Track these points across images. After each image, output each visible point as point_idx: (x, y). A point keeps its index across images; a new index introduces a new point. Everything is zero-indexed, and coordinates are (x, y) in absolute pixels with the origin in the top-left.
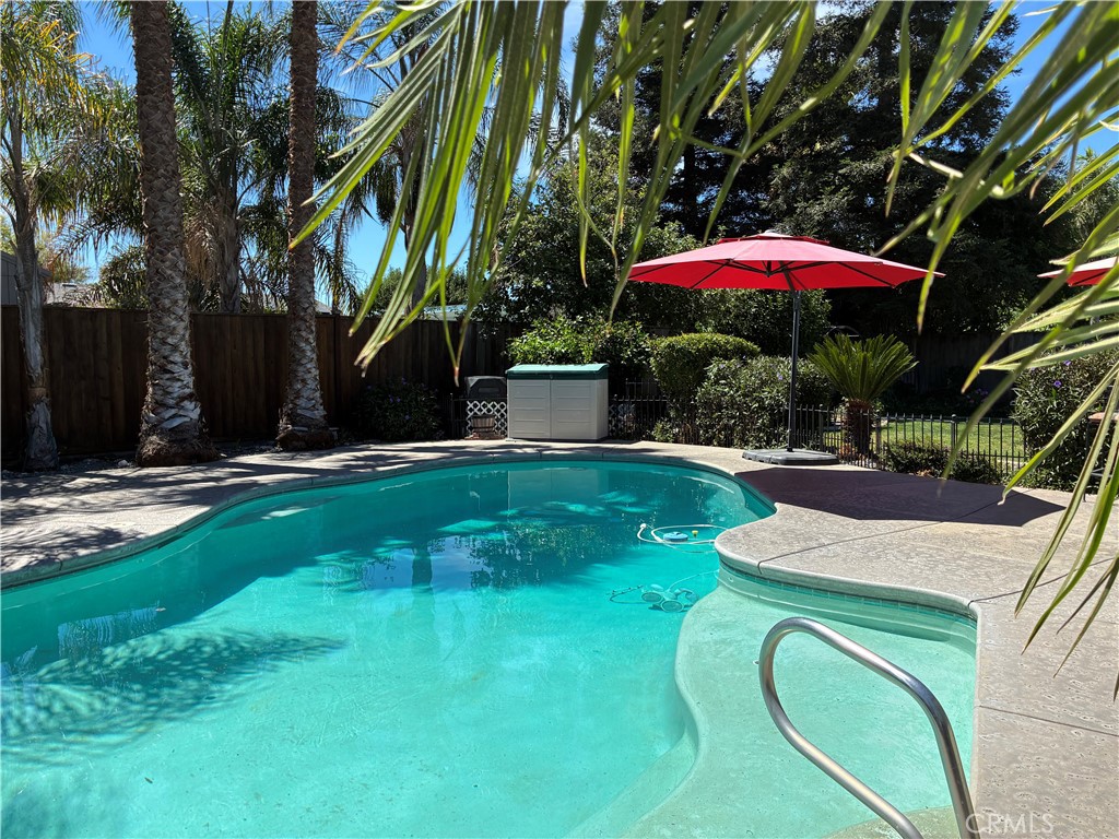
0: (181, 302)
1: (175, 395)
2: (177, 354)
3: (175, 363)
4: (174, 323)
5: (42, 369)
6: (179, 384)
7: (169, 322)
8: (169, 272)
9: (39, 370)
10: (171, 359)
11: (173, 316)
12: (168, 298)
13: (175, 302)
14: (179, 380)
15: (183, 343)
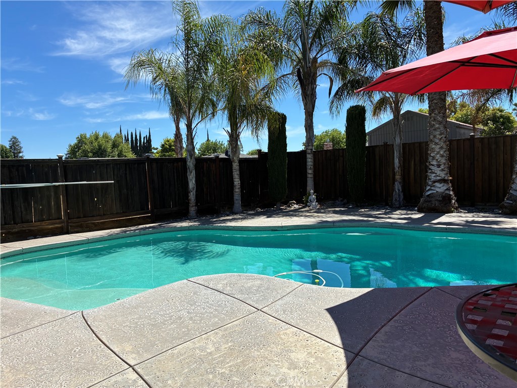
0: (438, 136)
1: (432, 180)
2: (435, 161)
3: (433, 165)
4: (433, 146)
5: (398, 168)
6: (434, 175)
7: (432, 146)
8: (433, 123)
9: (397, 169)
10: (432, 163)
11: (433, 143)
12: (432, 135)
13: (435, 137)
14: (434, 173)
15: (438, 155)
